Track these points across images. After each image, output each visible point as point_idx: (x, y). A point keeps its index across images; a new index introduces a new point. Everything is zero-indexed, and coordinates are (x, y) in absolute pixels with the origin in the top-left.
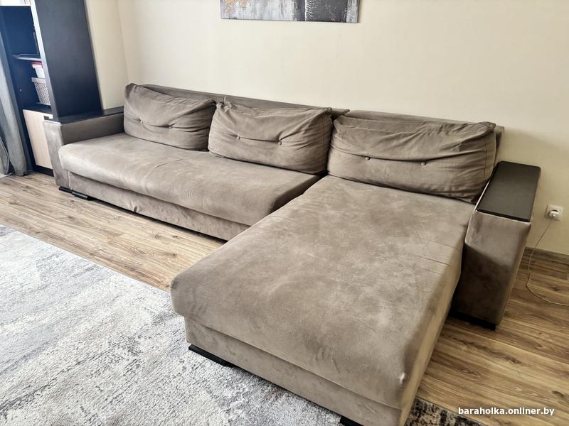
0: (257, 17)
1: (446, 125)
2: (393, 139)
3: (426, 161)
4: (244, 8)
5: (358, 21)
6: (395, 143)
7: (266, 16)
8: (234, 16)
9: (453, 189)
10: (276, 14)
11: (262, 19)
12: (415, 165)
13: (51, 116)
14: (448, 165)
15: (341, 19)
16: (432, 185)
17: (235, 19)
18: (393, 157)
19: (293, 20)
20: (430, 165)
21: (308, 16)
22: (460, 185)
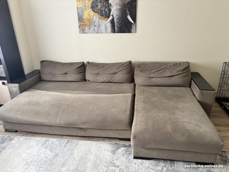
0: (95, 32)
1: (175, 64)
2: (160, 70)
3: (173, 76)
4: (90, 29)
5: (136, 32)
7: (99, 32)
8: (85, 32)
9: (183, 84)
10: (104, 31)
11: (97, 33)
12: (169, 78)
14: (180, 77)
16: (176, 83)
17: (86, 33)
18: (161, 76)
19: (111, 33)
20: (174, 77)
21: (117, 31)
22: (185, 82)
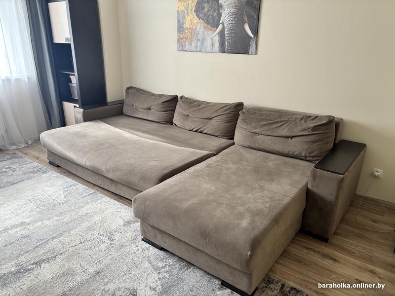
0: (198, 50)
1: (306, 116)
2: (274, 123)
3: (292, 137)
4: (191, 45)
5: (256, 54)
6: (274, 126)
7: (203, 50)
8: (185, 49)
9: (307, 155)
10: (209, 49)
11: (200, 51)
12: (285, 139)
13: (78, 106)
14: (306, 140)
15: (246, 52)
16: (294, 152)
17: (186, 51)
18: (273, 134)
19: (219, 53)
20: (294, 139)
21: (227, 51)
22: (312, 153)
